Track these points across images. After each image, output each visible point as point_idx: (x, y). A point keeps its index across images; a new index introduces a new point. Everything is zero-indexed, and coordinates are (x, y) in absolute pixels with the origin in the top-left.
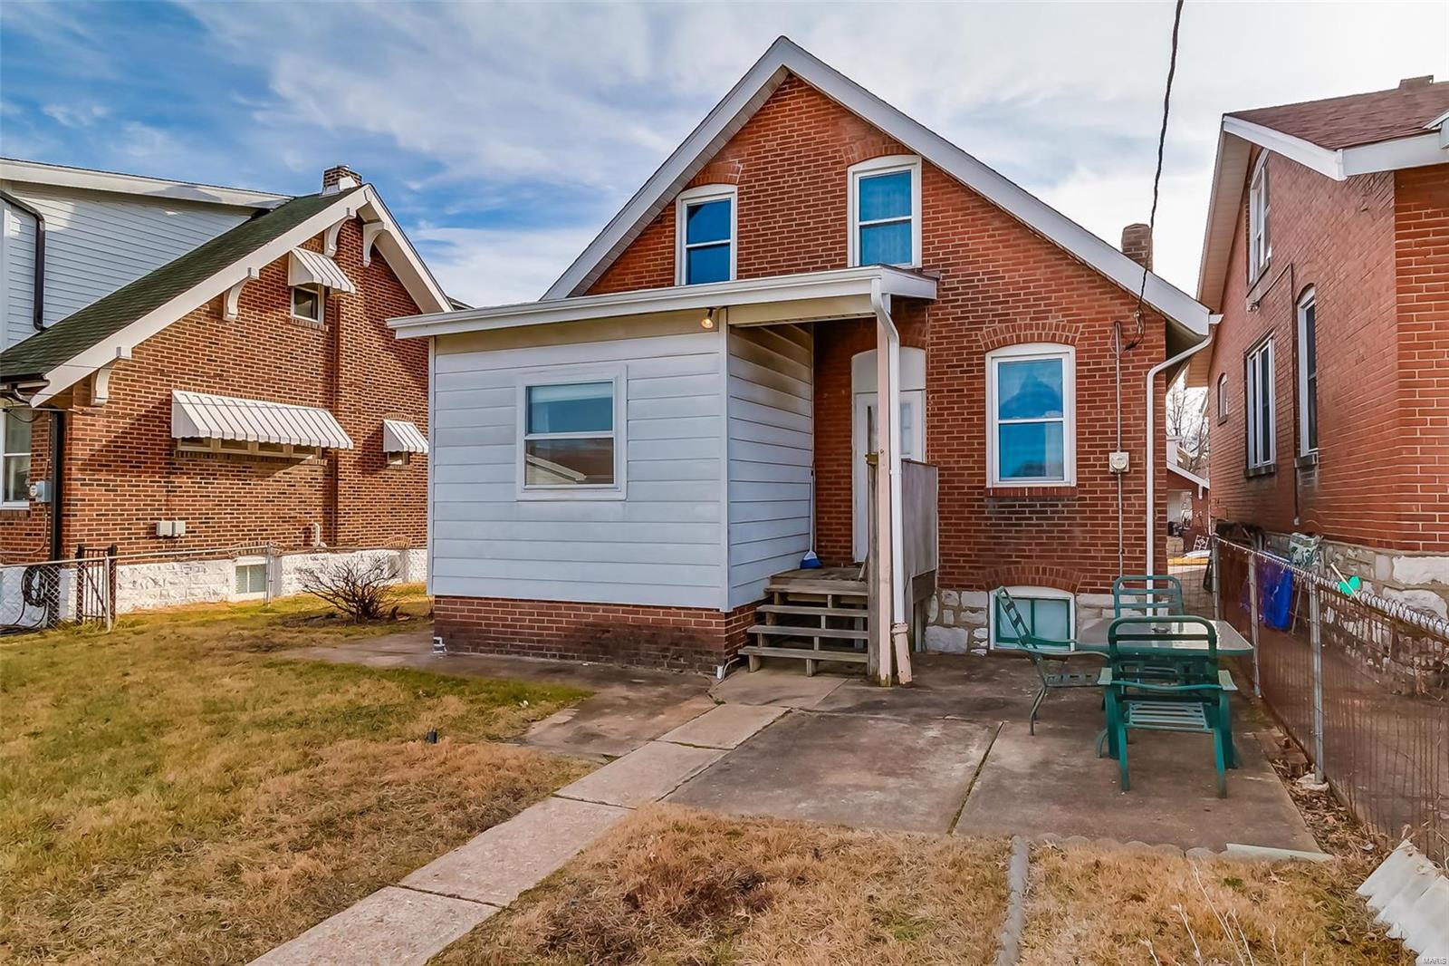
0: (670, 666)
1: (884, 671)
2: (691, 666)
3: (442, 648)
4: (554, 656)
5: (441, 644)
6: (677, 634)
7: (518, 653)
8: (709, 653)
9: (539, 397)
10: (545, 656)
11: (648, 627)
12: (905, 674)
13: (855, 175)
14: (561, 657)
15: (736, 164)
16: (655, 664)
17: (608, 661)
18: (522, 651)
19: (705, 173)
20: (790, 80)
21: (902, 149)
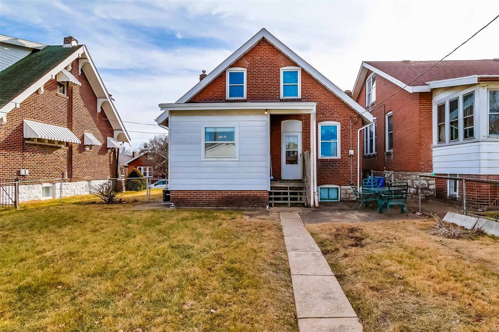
0: (252, 207)
1: (312, 204)
2: (258, 206)
3: (173, 206)
4: (214, 206)
5: (173, 205)
6: (254, 198)
7: (201, 206)
8: (264, 202)
9: (209, 130)
10: (211, 206)
11: (245, 196)
12: (317, 205)
13: (282, 70)
14: (216, 206)
15: (246, 62)
16: (247, 206)
17: (232, 207)
18: (203, 205)
19: (236, 64)
20: (264, 39)
21: (295, 65)
